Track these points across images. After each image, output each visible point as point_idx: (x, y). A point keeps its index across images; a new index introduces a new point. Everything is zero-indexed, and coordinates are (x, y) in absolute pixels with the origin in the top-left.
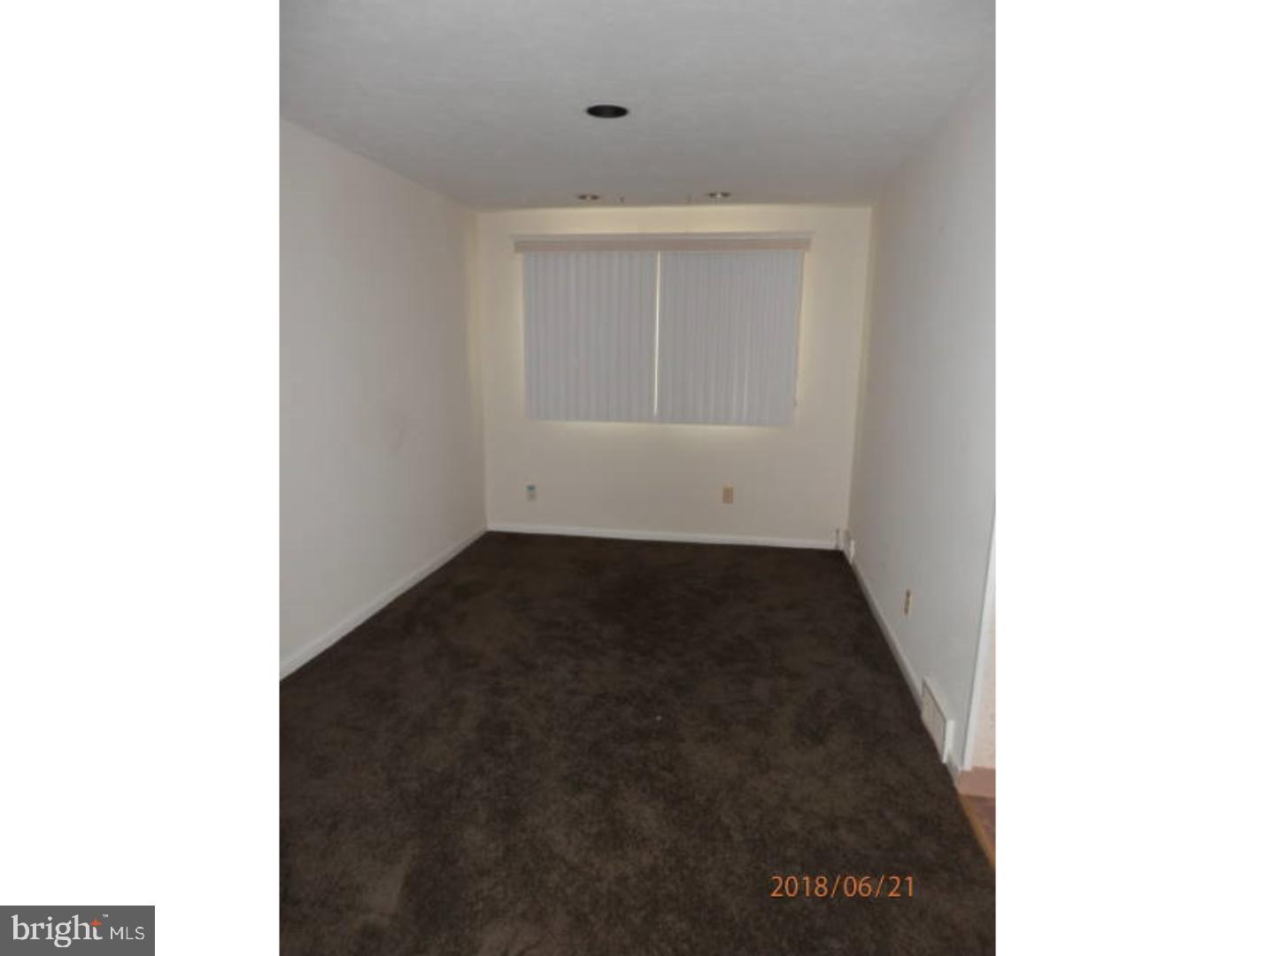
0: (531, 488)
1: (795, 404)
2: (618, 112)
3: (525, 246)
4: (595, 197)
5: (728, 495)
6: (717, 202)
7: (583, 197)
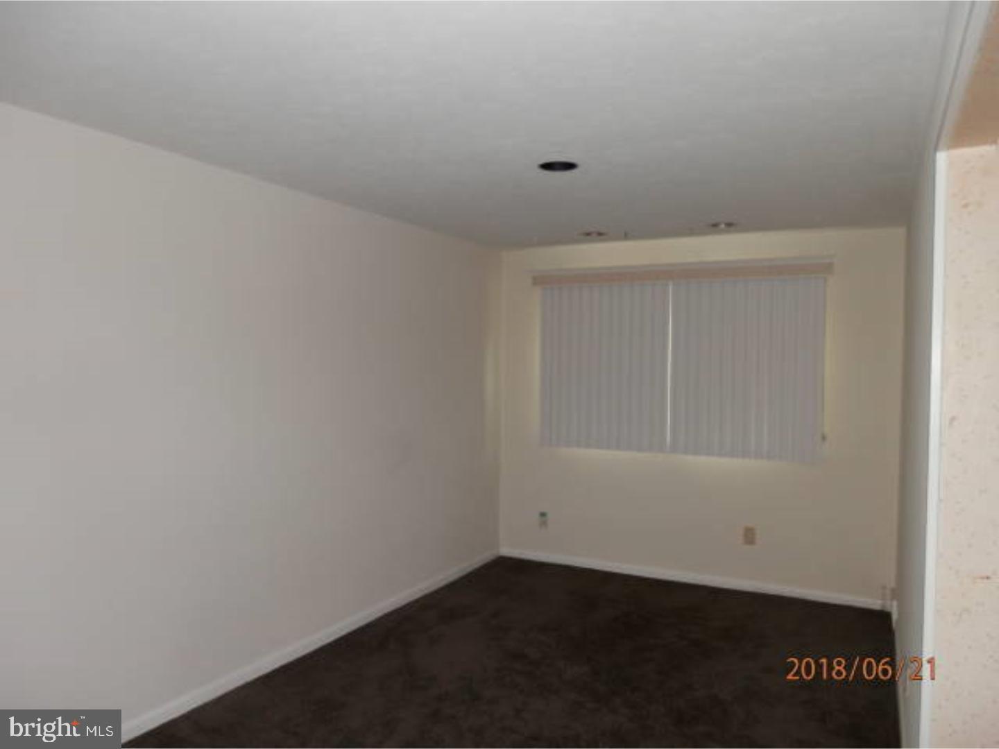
0: (543, 515)
1: (824, 438)
2: (569, 166)
3: (542, 280)
4: (600, 234)
5: (749, 536)
6: (721, 232)
7: (588, 234)
